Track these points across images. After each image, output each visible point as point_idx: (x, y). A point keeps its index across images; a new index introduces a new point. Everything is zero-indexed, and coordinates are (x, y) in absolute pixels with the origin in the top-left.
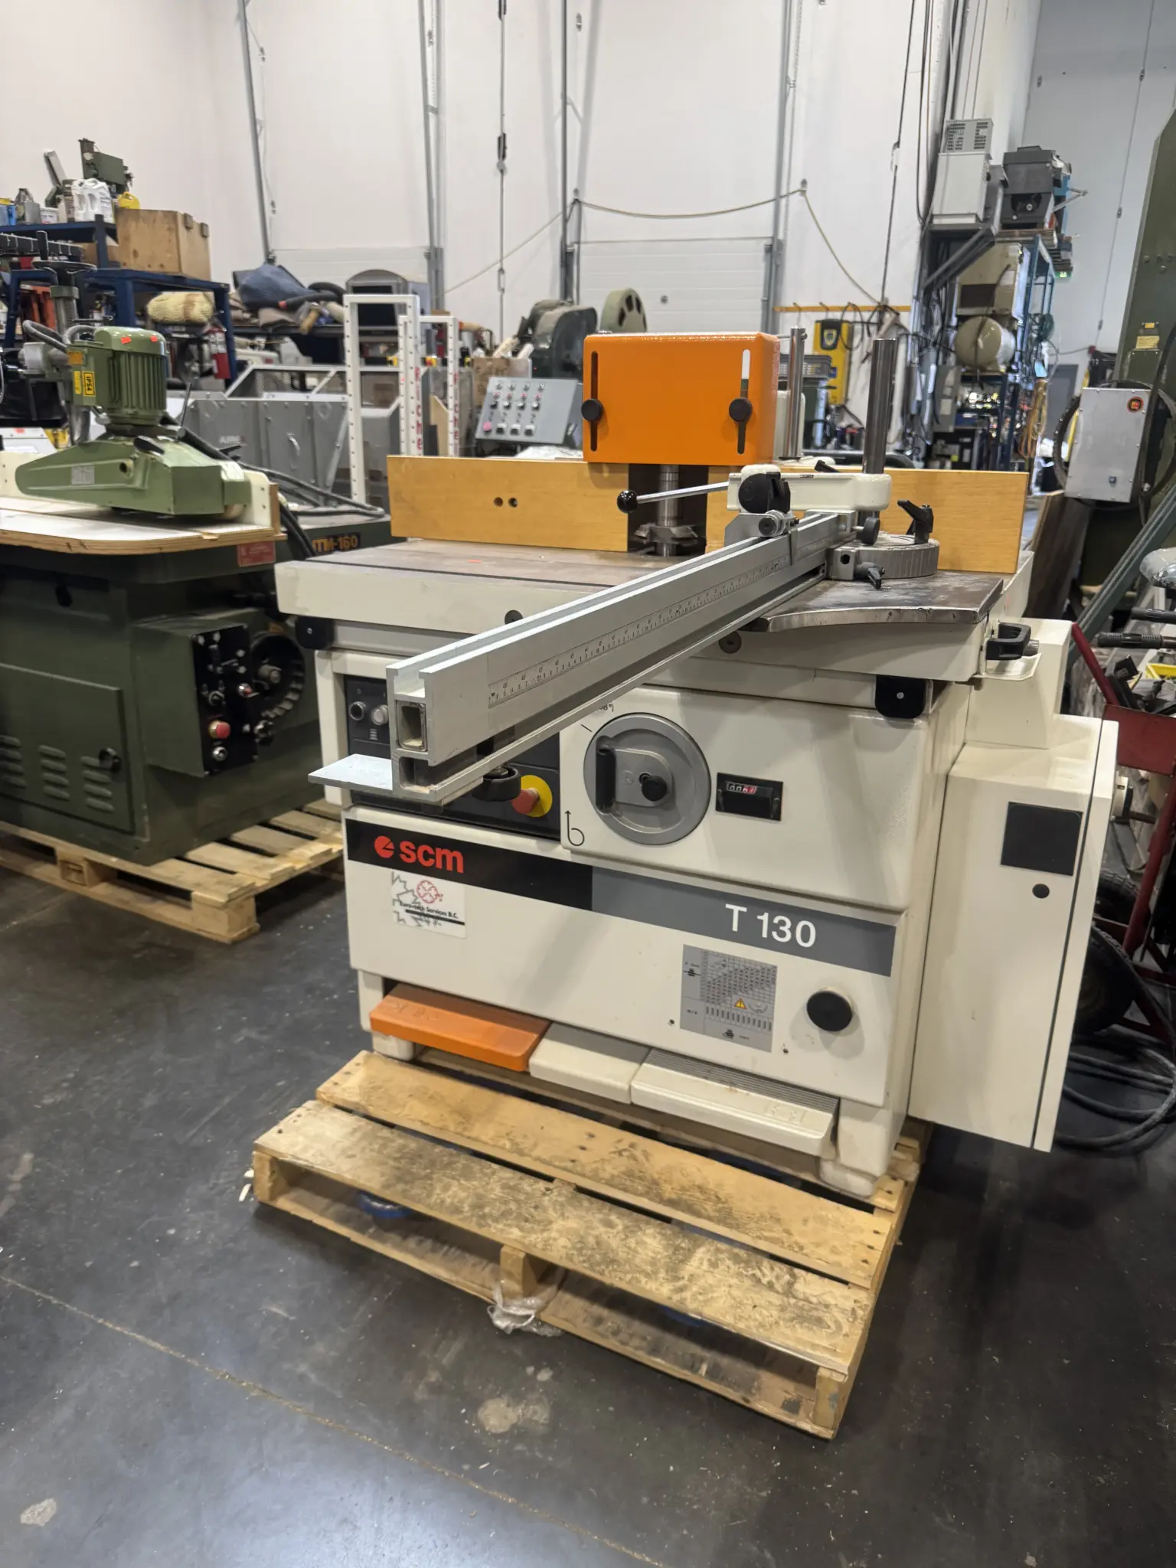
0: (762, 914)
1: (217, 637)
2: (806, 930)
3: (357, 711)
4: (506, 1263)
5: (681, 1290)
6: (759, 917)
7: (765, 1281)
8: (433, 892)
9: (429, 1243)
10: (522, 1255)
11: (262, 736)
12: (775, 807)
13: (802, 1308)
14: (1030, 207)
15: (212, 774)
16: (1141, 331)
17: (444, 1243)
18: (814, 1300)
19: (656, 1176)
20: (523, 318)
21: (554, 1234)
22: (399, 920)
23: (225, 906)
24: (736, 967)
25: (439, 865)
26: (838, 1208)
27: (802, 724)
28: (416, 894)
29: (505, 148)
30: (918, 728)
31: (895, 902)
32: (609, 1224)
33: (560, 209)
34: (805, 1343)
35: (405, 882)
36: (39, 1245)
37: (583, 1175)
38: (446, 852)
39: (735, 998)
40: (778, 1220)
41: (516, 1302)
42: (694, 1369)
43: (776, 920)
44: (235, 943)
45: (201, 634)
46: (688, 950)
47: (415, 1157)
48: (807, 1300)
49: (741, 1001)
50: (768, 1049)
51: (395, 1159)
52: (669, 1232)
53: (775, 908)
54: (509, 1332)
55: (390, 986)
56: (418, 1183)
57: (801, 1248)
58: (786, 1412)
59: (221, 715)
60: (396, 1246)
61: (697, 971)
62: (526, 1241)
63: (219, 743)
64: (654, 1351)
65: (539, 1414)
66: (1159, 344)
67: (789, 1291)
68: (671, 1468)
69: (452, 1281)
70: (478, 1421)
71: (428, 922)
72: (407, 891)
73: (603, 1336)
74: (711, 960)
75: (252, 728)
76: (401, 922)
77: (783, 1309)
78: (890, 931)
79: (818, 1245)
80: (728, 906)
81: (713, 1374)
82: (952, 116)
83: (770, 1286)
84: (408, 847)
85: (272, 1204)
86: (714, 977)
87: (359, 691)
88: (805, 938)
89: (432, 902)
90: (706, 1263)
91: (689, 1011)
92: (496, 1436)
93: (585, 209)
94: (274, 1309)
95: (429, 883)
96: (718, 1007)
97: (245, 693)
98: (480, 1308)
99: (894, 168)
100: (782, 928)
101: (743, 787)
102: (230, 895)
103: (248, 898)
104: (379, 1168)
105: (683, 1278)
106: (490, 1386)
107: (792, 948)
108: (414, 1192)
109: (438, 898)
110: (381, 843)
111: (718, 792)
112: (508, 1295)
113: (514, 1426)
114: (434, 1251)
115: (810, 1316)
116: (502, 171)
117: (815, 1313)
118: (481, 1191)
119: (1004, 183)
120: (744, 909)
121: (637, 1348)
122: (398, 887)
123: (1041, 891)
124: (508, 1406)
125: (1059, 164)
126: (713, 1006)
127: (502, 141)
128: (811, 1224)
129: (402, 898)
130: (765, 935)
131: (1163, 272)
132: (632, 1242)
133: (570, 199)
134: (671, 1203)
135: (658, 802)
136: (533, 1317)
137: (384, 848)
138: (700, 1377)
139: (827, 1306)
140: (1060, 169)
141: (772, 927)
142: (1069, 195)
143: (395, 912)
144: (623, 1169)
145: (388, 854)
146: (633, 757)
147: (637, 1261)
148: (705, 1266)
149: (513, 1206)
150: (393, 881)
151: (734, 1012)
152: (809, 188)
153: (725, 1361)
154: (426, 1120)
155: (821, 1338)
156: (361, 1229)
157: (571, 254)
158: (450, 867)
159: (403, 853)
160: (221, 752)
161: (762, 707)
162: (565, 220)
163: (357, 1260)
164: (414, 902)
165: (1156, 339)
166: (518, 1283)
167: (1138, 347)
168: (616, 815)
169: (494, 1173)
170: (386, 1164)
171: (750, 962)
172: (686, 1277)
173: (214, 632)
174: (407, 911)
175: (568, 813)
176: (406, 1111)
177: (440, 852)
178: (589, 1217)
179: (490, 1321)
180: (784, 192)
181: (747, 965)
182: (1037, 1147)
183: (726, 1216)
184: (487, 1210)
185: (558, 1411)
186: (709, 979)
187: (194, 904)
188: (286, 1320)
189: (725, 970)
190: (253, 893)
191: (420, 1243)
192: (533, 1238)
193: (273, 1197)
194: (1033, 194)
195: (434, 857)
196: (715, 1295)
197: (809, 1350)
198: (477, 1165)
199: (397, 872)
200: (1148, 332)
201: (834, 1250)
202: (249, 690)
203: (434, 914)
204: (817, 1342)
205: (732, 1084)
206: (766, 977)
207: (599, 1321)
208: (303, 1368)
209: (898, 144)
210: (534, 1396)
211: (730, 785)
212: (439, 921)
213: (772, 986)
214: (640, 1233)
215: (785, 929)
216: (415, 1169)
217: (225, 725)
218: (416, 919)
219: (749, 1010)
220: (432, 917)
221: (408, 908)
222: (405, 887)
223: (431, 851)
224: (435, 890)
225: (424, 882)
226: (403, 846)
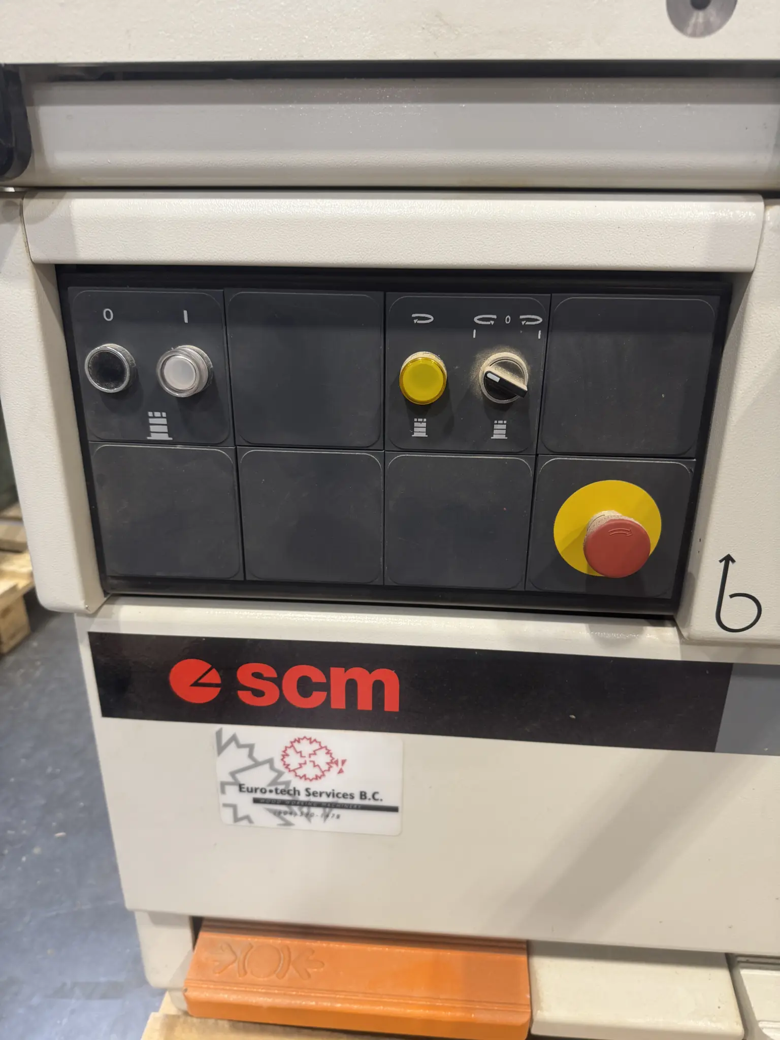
3: (105, 367)
8: (322, 759)
22: (236, 819)
25: (339, 702)
28: (279, 765)
35: (251, 747)
38: (357, 673)
71: (308, 816)
72: (257, 764)
76: (245, 825)
87: (108, 314)
89: (317, 777)
95: (311, 741)
109: (335, 769)
110: (186, 676)
122: (235, 758)
129: (242, 778)
137: (196, 684)
143: (225, 805)
145: (209, 695)
150: (221, 749)
158: (365, 702)
159: (246, 688)
164: (274, 782)
174: (256, 801)
175: (727, 559)
177: (339, 675)
195: (325, 687)
199: (229, 730)
203: (324, 799)
212: (336, 811)
218: (278, 814)
220: (319, 805)
221: (259, 795)
222: (251, 755)
223: (317, 675)
224: (329, 752)
225: (298, 741)
226: (244, 674)
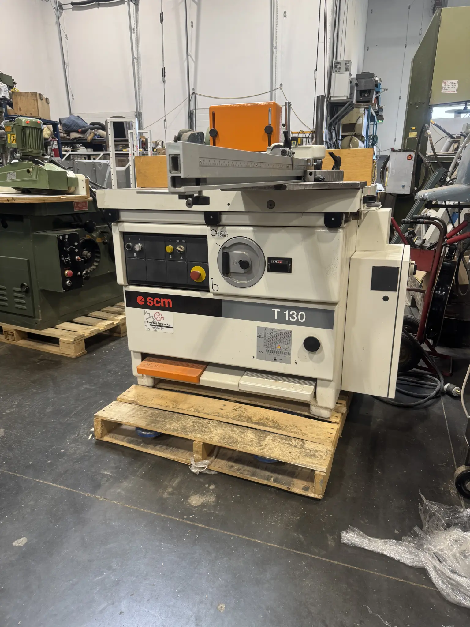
0: (286, 311)
1: (67, 237)
2: (302, 315)
3: (129, 246)
4: (195, 448)
5: (262, 449)
6: (285, 312)
7: (293, 445)
8: (160, 316)
9: (164, 447)
10: (202, 443)
11: (86, 276)
12: (289, 268)
13: (307, 452)
14: (367, 95)
15: (66, 291)
16: (411, 131)
17: (170, 446)
18: (312, 449)
19: (250, 416)
20: (175, 136)
21: (213, 435)
22: (147, 329)
23: (73, 343)
24: (277, 333)
25: (163, 305)
26: (318, 422)
27: (298, 235)
28: (154, 317)
29: (165, 73)
30: (340, 232)
31: (334, 299)
32: (234, 431)
33: (187, 96)
34: (309, 463)
35: (149, 313)
36: (10, 458)
37: (223, 417)
38: (165, 300)
39: (277, 345)
40: (296, 427)
41: (200, 463)
42: (268, 479)
43: (291, 313)
44: (77, 358)
45: (61, 235)
46: (259, 328)
47: (157, 416)
48: (309, 450)
49: (279, 346)
50: (290, 363)
51: (150, 417)
52: (256, 432)
53: (290, 308)
54: (197, 474)
55: (144, 356)
56: (160, 423)
57: (305, 434)
58: (303, 491)
59: (69, 268)
60: (152, 449)
61: (262, 336)
62: (203, 438)
63: (68, 279)
64: (253, 475)
65: (212, 499)
66: (417, 135)
67: (302, 447)
68: (263, 512)
69: (174, 459)
70: (188, 503)
71: (159, 328)
72: (150, 317)
73: (233, 471)
74: (268, 331)
75: (81, 273)
76: (149, 330)
77: (300, 453)
78: (332, 312)
79: (311, 433)
80: (273, 309)
81: (276, 481)
82: (336, 59)
83: (295, 446)
84: (150, 300)
85: (102, 439)
86: (269, 337)
87: (129, 239)
88: (302, 319)
89: (160, 320)
90: (271, 440)
91: (260, 352)
92: (195, 507)
93: (197, 96)
94: (106, 473)
95: (159, 313)
96: (270, 349)
97: (78, 259)
98: (186, 467)
99: (315, 79)
100: (293, 316)
101: (277, 261)
102: (75, 338)
103: (82, 340)
104: (144, 420)
105: (263, 446)
106: (192, 491)
107: (297, 323)
108: (159, 426)
109: (163, 319)
110: (139, 299)
111: (268, 264)
112: (197, 461)
113: (202, 503)
114: (167, 449)
115: (311, 454)
116: (164, 82)
117: (312, 453)
118: (184, 424)
119: (357, 85)
120: (279, 310)
121: (247, 475)
122: (147, 316)
123: (386, 299)
124: (199, 497)
125: (377, 79)
126: (269, 349)
127: (164, 70)
128: (308, 428)
129: (148, 320)
130: (287, 319)
131: (417, 108)
132: (243, 436)
133: (191, 92)
134: (256, 423)
135: (246, 270)
136: (206, 468)
137: (141, 301)
138: (271, 483)
139: (317, 451)
140: (377, 80)
141: (290, 315)
142: (381, 91)
143: (146, 326)
144: (237, 414)
145: (142, 303)
146: (236, 255)
147: (245, 441)
148: (271, 441)
149: (197, 428)
150: (145, 314)
151: (276, 350)
152: (283, 87)
153: (280, 477)
154: (161, 404)
155: (315, 461)
156: (138, 444)
157: (192, 113)
158: (167, 306)
159: (148, 302)
160: (69, 282)
161: (283, 230)
162: (190, 101)
163: (137, 455)
164: (153, 321)
165: (416, 133)
166: (200, 455)
167: (410, 136)
168: (230, 278)
169: (189, 418)
170: (147, 418)
171: (282, 330)
172: (264, 445)
173: (66, 235)
174: (150, 325)
175: (212, 278)
176: (153, 402)
177: (162, 300)
178: (226, 429)
179: (190, 471)
180: (274, 89)
181: (281, 331)
182: (389, 397)
183: (277, 426)
184: (187, 430)
185: (218, 497)
186: (267, 339)
187: (60, 343)
188: (111, 476)
189: (273, 335)
190: (83, 338)
191: (161, 447)
192: (205, 437)
193: (102, 437)
194: (367, 90)
195: (160, 302)
196: (275, 450)
197: (311, 465)
198: (182, 417)
199: (146, 310)
200: (413, 131)
201: (317, 435)
202: (80, 258)
203: (161, 325)
204: (314, 462)
205: (276, 380)
206: (288, 335)
207: (232, 467)
208: (119, 490)
209: (316, 70)
210: (209, 494)
211: (273, 261)
212: (163, 328)
213: (290, 338)
214: (245, 433)
215: (294, 316)
216: (158, 419)
217: (71, 271)
218: (154, 328)
219: (282, 349)
220: (160, 326)
221: (151, 324)
222: (149, 316)
223: (159, 300)
224: (161, 315)
225: (157, 313)
226: (148, 299)
